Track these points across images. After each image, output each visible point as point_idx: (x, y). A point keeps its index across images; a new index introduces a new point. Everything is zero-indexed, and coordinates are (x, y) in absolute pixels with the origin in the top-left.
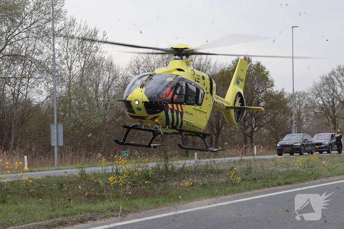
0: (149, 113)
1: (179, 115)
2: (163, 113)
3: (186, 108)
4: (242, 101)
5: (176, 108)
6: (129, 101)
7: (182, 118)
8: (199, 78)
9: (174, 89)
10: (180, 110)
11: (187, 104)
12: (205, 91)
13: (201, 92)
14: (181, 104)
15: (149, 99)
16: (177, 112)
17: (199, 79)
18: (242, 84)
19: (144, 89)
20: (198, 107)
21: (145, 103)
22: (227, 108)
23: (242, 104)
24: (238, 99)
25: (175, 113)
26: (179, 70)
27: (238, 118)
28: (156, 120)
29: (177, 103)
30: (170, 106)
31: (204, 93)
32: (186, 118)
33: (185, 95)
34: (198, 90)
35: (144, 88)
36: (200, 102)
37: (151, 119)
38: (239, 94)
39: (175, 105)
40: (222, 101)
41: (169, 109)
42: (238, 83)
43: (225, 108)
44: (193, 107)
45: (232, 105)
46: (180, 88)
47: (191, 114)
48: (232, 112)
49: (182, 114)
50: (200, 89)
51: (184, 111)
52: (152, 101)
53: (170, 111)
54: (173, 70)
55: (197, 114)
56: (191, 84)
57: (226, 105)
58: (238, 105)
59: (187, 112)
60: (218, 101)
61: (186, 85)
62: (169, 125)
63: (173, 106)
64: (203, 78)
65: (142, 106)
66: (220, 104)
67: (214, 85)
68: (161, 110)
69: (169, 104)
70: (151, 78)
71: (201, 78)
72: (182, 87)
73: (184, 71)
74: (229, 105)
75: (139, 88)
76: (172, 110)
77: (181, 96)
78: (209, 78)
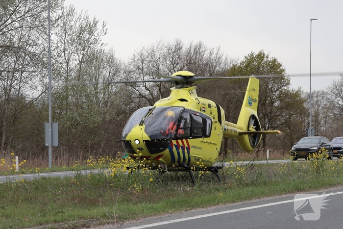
0: (152, 152)
1: (186, 151)
2: (167, 150)
3: (192, 142)
4: (256, 124)
5: (181, 144)
6: (128, 141)
7: (189, 154)
8: (204, 106)
9: (177, 123)
10: (186, 145)
11: (194, 138)
12: (213, 120)
13: (209, 122)
14: (187, 138)
15: (150, 137)
16: (183, 147)
17: (205, 108)
18: (255, 105)
19: (143, 127)
20: (206, 140)
21: (147, 142)
22: (241, 134)
23: (257, 128)
24: (253, 122)
25: (181, 150)
26: (182, 100)
27: (254, 143)
28: (160, 159)
29: (181, 139)
30: (174, 142)
31: (212, 122)
32: (194, 153)
33: (191, 128)
34: (204, 121)
35: (144, 125)
36: (208, 134)
37: (155, 159)
38: (253, 117)
39: (180, 141)
40: (234, 127)
41: (174, 146)
42: (250, 104)
43: (238, 134)
44: (201, 139)
45: (245, 130)
46: (183, 121)
47: (199, 148)
48: (246, 137)
49: (188, 149)
50: (207, 119)
51: (191, 147)
52: (154, 138)
53: (174, 148)
54: (175, 102)
55: (205, 147)
56: (196, 115)
57: (238, 131)
58: (252, 129)
59: (194, 147)
60: (230, 128)
61: (191, 117)
62: (174, 162)
63: (177, 142)
64: (210, 106)
65: (143, 145)
66: (231, 131)
67: (223, 112)
68: (165, 148)
69: (173, 141)
70: (151, 113)
71: (207, 107)
72: (186, 120)
73: (187, 101)
74: (242, 131)
75: (138, 126)
76: (177, 147)
77: (186, 129)
78: (216, 106)
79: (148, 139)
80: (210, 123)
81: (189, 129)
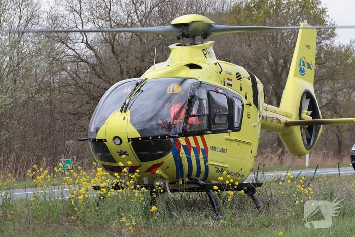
0: (143, 159)
1: (201, 156)
2: (170, 156)
3: (212, 140)
4: (313, 107)
5: (193, 144)
6: (101, 140)
7: (206, 161)
8: (230, 77)
9: (186, 107)
10: (202, 146)
11: (214, 132)
12: (245, 102)
13: (238, 104)
14: (202, 133)
15: (140, 132)
16: (197, 150)
17: (231, 80)
18: (311, 73)
19: (128, 114)
20: (233, 135)
21: (134, 141)
22: (288, 125)
23: (315, 115)
24: (307, 103)
25: (193, 154)
26: (192, 66)
27: (309, 140)
28: (158, 172)
29: (194, 134)
30: (182, 141)
31: (243, 105)
32: (214, 159)
33: (209, 116)
34: (231, 102)
35: (128, 111)
36: (236, 125)
37: (148, 170)
38: (307, 94)
39: (191, 138)
40: (275, 112)
41: (182, 148)
42: (302, 72)
43: (283, 125)
44: (226, 135)
45: (294, 118)
46: (196, 103)
47: (223, 151)
48: (297, 131)
49: (205, 152)
50: (235, 99)
51: (209, 148)
52: (147, 135)
53: (182, 150)
54: (179, 69)
55: (233, 148)
56: (217, 92)
57: (284, 119)
58: (307, 116)
59: (214, 148)
60: (269, 114)
61: (209, 96)
62: (182, 177)
63: (187, 141)
64: (239, 76)
65: (127, 146)
66: (272, 121)
67: (260, 87)
68: (166, 151)
69: (179, 139)
70: (139, 90)
71: (234, 77)
72: (201, 101)
73: (200, 68)
74: (289, 120)
75: (118, 112)
76: (187, 149)
77: (201, 118)
78: (248, 75)
79: (138, 135)
80: (241, 107)
81: (206, 117)
